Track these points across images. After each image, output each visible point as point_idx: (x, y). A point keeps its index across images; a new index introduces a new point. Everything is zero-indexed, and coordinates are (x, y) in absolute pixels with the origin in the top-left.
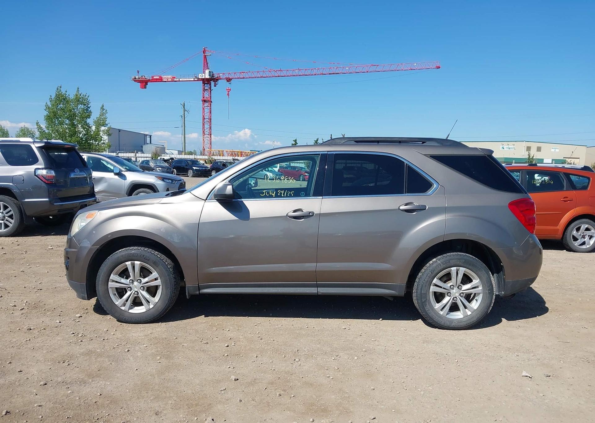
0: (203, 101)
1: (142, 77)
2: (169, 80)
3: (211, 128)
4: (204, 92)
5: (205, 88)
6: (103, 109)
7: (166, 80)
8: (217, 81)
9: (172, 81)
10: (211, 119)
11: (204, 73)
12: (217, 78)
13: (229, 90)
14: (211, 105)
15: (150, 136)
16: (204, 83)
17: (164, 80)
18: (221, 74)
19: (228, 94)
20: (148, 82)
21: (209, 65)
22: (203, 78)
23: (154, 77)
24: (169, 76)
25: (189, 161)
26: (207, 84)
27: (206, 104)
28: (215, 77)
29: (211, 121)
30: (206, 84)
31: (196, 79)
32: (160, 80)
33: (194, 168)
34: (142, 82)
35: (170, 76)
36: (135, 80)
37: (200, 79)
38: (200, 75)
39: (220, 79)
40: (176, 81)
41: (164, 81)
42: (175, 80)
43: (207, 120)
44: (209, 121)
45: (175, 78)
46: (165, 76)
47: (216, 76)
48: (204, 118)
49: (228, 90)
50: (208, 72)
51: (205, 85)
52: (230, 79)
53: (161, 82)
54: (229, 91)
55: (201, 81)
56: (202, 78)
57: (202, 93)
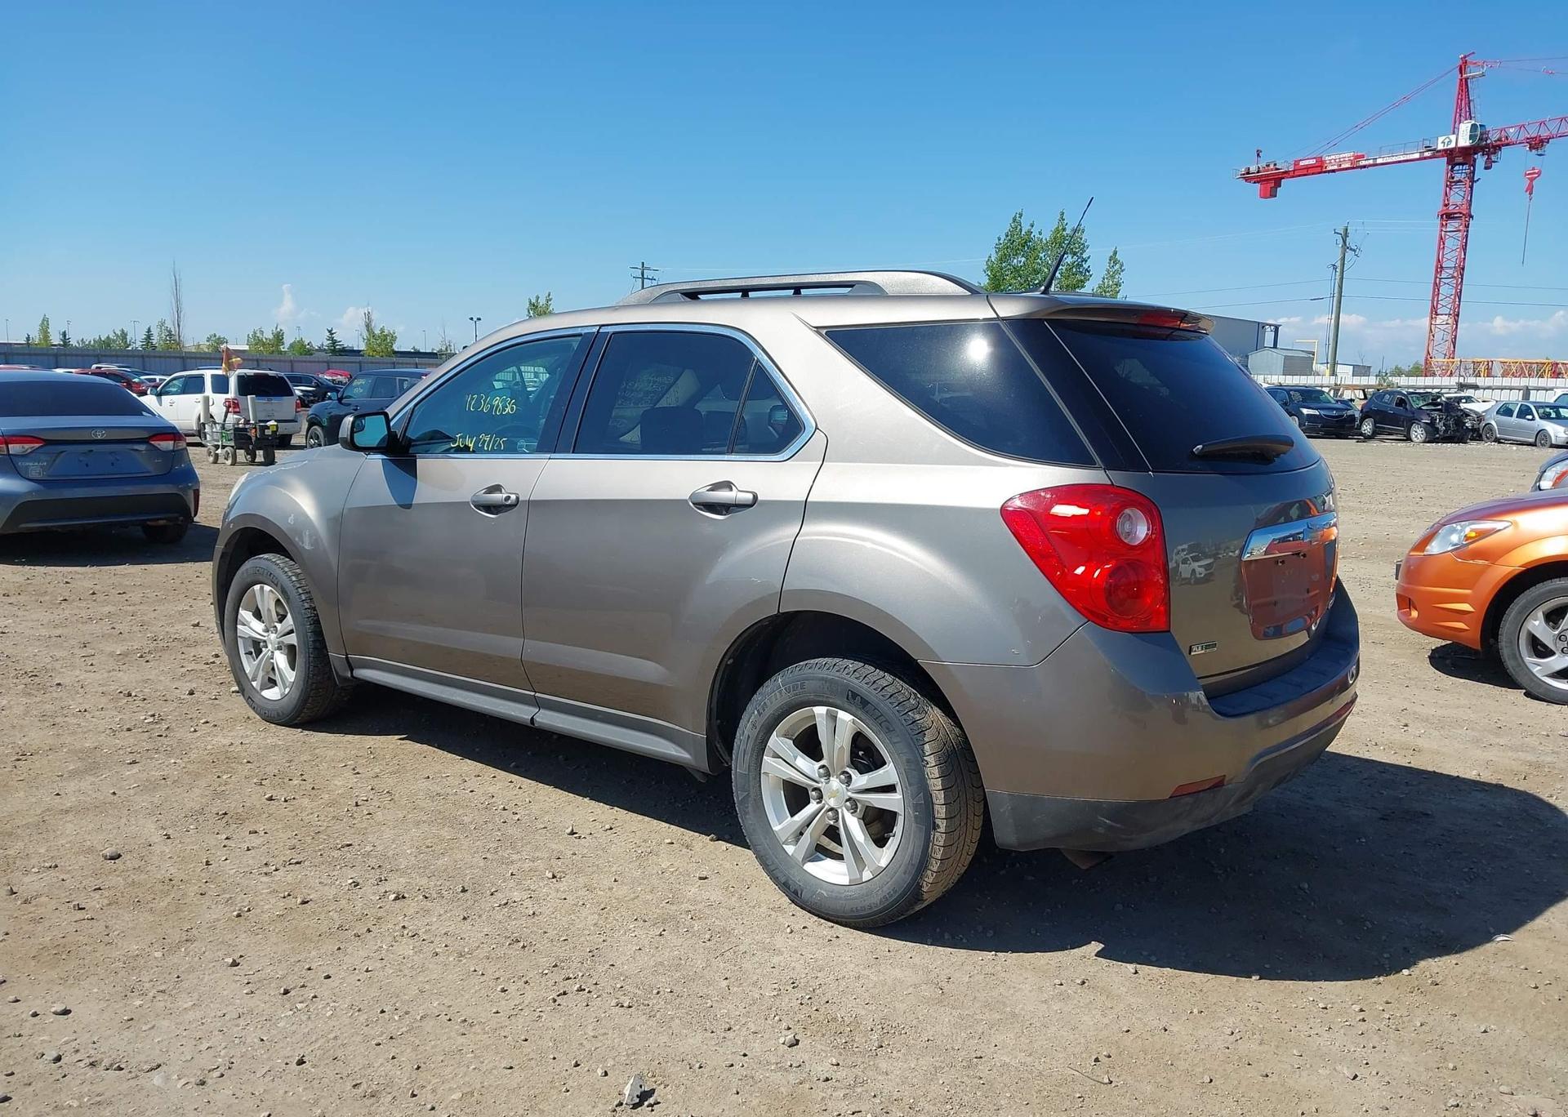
0: (1442, 216)
1: (1268, 166)
2: (1343, 166)
3: (1459, 295)
4: (1451, 189)
5: (1453, 178)
6: (1115, 263)
7: (1335, 167)
8: (1495, 153)
9: (1353, 168)
10: (1463, 269)
11: (1455, 131)
12: (1499, 143)
13: (1533, 177)
14: (1467, 226)
15: (1277, 328)
16: (1452, 162)
17: (1330, 168)
18: (1511, 130)
19: (1530, 189)
20: (1284, 178)
21: (1476, 107)
22: (1450, 147)
23: (1302, 163)
24: (1344, 155)
25: (1295, 391)
26: (1463, 164)
27: (1453, 225)
28: (1489, 142)
29: (1462, 275)
30: (1459, 164)
31: (1427, 154)
32: (1319, 168)
33: (1305, 411)
34: (1264, 180)
35: (1349, 155)
36: (1247, 177)
37: (1440, 151)
38: (1441, 139)
39: (1508, 145)
40: (1364, 167)
41: (1329, 171)
42: (1363, 163)
43: (1451, 271)
44: (1455, 275)
45: (1363, 156)
46: (1333, 157)
47: (1493, 137)
48: (1442, 267)
49: (1529, 174)
50: (1469, 129)
51: (1457, 168)
52: (1542, 141)
53: (1319, 173)
54: (1532, 180)
55: (1443, 156)
56: (1446, 147)
57: (1443, 193)
